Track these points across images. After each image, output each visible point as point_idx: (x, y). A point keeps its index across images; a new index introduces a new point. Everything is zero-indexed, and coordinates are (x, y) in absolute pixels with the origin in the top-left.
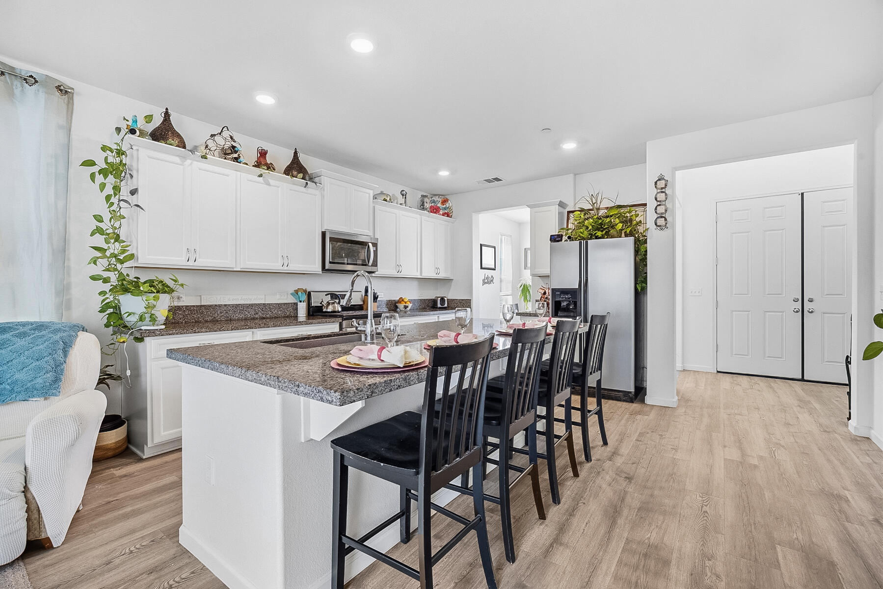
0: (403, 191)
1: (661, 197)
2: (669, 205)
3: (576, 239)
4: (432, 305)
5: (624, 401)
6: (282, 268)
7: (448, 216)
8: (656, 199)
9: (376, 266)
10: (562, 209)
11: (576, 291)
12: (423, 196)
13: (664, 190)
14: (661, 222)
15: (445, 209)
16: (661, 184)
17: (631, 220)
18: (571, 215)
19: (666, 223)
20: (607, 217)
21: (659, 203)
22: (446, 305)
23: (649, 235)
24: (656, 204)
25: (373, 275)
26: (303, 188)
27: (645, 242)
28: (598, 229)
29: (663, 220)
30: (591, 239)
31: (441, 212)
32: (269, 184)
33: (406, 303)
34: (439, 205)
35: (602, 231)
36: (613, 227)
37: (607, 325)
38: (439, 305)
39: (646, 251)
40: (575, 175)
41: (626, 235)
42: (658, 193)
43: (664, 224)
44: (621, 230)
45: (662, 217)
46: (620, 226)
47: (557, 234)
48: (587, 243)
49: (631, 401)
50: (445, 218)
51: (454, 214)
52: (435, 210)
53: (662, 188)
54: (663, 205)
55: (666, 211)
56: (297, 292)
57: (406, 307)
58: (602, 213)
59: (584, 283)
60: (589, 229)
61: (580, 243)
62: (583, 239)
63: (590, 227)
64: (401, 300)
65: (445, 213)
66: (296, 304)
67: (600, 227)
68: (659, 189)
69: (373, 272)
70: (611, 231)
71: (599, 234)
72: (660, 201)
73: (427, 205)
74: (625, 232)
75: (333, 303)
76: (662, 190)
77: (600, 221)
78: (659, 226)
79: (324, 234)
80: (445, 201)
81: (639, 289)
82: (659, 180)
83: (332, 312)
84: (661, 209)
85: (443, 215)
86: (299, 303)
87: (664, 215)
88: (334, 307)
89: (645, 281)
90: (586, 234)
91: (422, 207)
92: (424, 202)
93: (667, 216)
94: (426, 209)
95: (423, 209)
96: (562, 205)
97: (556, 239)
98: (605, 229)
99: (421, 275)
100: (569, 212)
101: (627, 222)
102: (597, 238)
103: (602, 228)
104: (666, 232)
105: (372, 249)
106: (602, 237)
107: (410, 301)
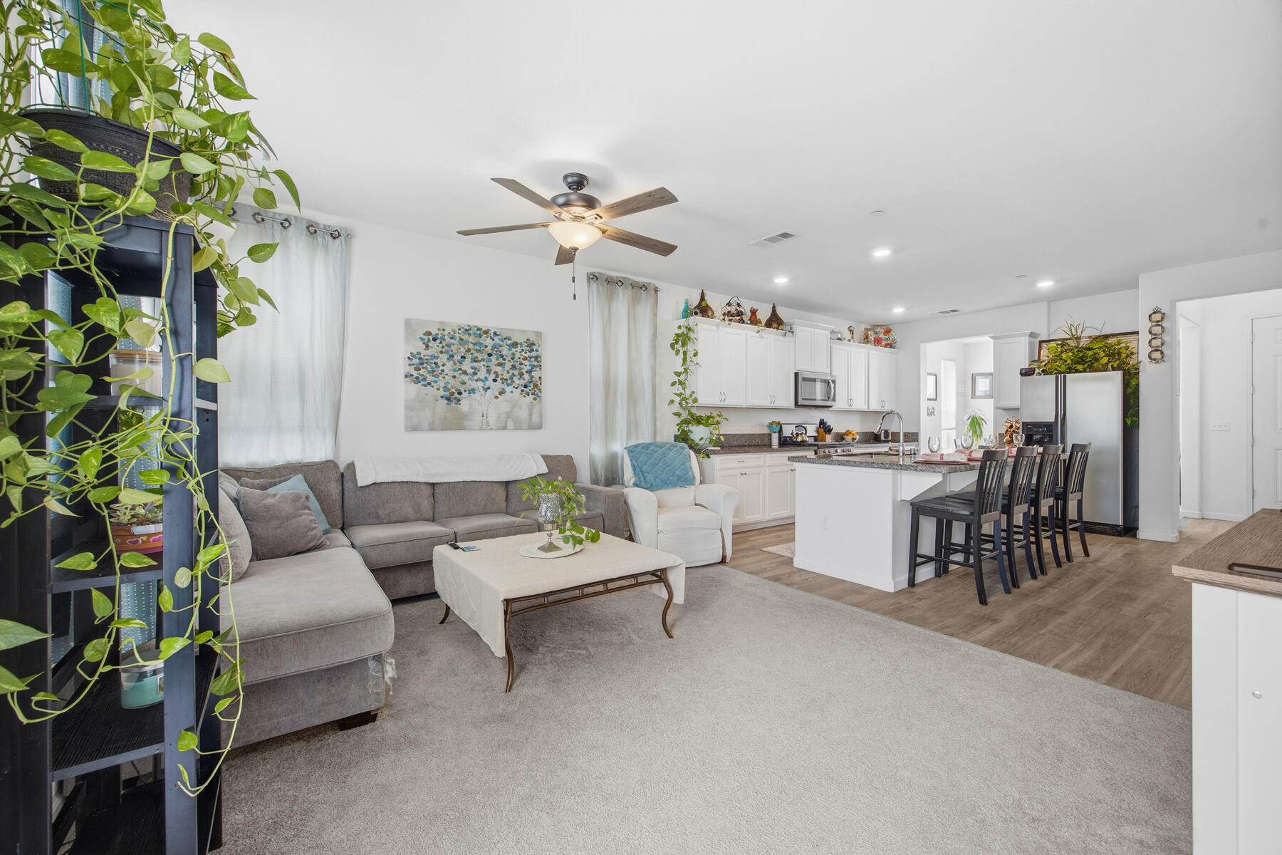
0: (850, 327)
1: (1157, 330)
2: (1166, 338)
3: (1051, 373)
4: (875, 438)
5: (1110, 535)
6: (770, 405)
7: (891, 347)
8: (1150, 332)
9: (835, 401)
10: (1032, 339)
11: (1052, 425)
12: (866, 329)
13: (1160, 323)
14: (1157, 355)
15: (888, 339)
16: (1158, 317)
17: (1119, 354)
18: (1044, 345)
19: (1163, 357)
20: (1089, 349)
21: (1153, 337)
22: (890, 438)
23: (1141, 367)
24: (1150, 337)
25: (830, 409)
26: (782, 337)
27: (1137, 374)
28: (1078, 363)
29: (1159, 353)
30: (1070, 373)
31: (883, 343)
32: (762, 337)
33: (853, 435)
34: (882, 336)
35: (1083, 365)
36: (1097, 360)
37: (1088, 453)
38: (883, 438)
39: (1138, 385)
40: (1049, 302)
41: (1114, 369)
42: (1152, 326)
43: (1160, 357)
44: (1107, 364)
45: (1157, 350)
46: (1105, 360)
47: (1027, 367)
48: (1065, 377)
49: (1120, 534)
50: (888, 349)
51: (898, 345)
52: (878, 342)
53: (1158, 321)
54: (1159, 338)
55: (1162, 344)
56: (771, 424)
57: (854, 439)
58: (1083, 343)
59: (1062, 416)
60: (1068, 362)
61: (1057, 377)
62: (1060, 372)
63: (1069, 362)
64: (848, 433)
65: (888, 344)
66: (770, 435)
67: (1081, 361)
68: (1154, 322)
69: (831, 407)
70: (1095, 365)
71: (1080, 367)
72: (1156, 335)
73: (872, 338)
74: (1112, 366)
75: (801, 434)
76: (1158, 323)
77: (1081, 354)
78: (1154, 360)
79: (796, 375)
80: (888, 332)
81: (1129, 423)
82: (1155, 313)
83: (801, 442)
84: (1156, 343)
85: (886, 346)
86: (773, 434)
87: (1160, 349)
88: (803, 437)
89: (1137, 414)
90: (1063, 368)
91: (866, 339)
92: (867, 336)
93: (1164, 349)
94: (870, 342)
95: (868, 342)
96: (1032, 335)
97: (1027, 373)
98: (1087, 362)
99: (868, 408)
100: (1041, 342)
101: (1114, 354)
102: (1077, 371)
103: (1084, 361)
104: (1161, 366)
105: (832, 386)
106: (1084, 371)
107: (857, 433)
